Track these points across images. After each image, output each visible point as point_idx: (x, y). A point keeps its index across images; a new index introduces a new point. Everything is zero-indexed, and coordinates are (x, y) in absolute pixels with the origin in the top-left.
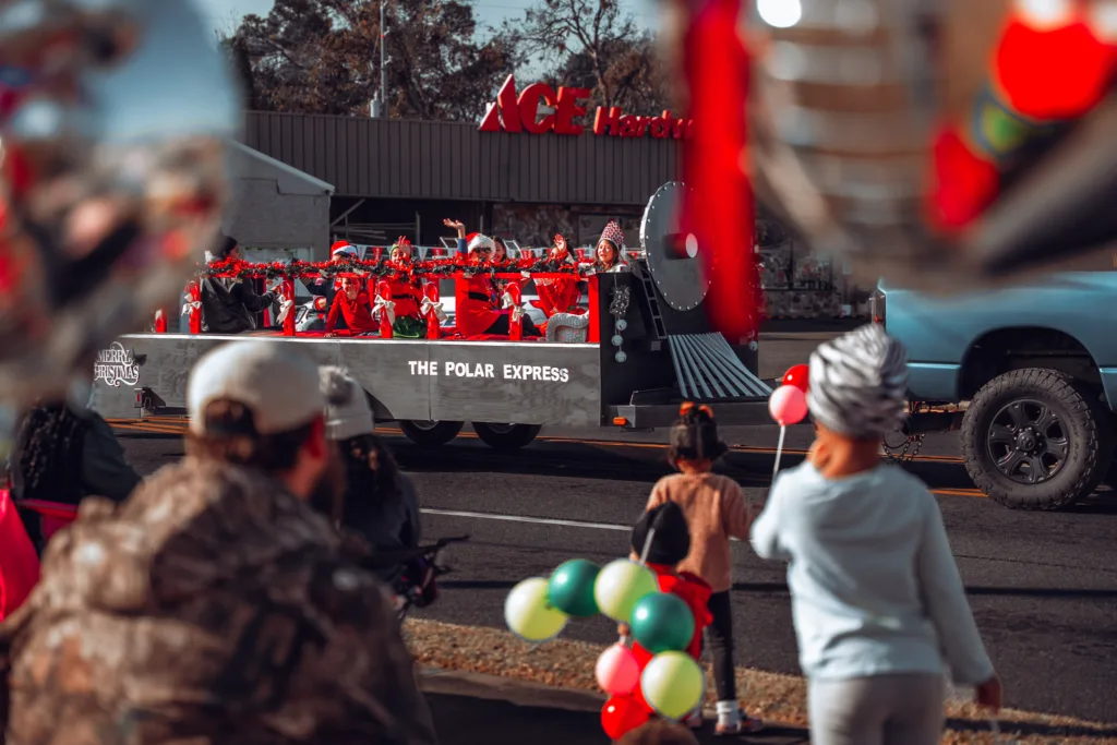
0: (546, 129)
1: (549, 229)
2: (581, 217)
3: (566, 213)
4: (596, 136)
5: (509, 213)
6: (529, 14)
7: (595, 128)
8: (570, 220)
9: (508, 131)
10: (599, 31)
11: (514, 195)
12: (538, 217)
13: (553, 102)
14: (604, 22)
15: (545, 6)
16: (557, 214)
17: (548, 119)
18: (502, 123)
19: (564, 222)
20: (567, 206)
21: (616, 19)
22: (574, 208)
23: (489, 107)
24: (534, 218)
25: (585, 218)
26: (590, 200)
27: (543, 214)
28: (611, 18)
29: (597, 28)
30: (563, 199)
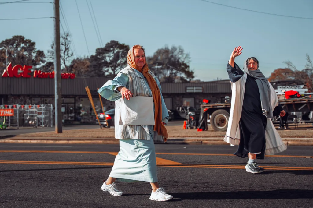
0: (20, 76)
1: (24, 101)
2: (32, 98)
3: (28, 97)
4: (34, 78)
5: (12, 97)
6: (48, 52)
7: (34, 76)
8: (29, 99)
9: (10, 77)
10: (65, 55)
11: (12, 93)
12: (21, 98)
13: (22, 69)
14: (66, 53)
15: (51, 49)
16: (26, 97)
17: (21, 74)
18: (8, 75)
19: (28, 100)
20: (28, 95)
21: (69, 52)
22: (31, 96)
23: (5, 71)
24: (19, 98)
25: (34, 98)
26: (33, 94)
27: (22, 98)
28: (68, 52)
29: (64, 54)
30: (25, 93)
